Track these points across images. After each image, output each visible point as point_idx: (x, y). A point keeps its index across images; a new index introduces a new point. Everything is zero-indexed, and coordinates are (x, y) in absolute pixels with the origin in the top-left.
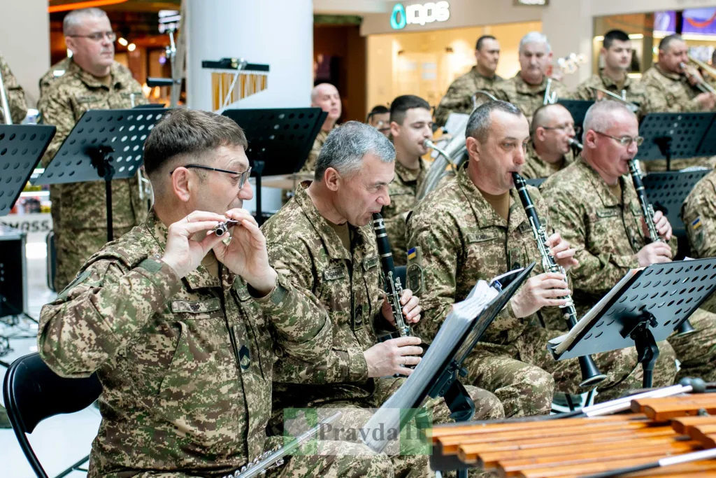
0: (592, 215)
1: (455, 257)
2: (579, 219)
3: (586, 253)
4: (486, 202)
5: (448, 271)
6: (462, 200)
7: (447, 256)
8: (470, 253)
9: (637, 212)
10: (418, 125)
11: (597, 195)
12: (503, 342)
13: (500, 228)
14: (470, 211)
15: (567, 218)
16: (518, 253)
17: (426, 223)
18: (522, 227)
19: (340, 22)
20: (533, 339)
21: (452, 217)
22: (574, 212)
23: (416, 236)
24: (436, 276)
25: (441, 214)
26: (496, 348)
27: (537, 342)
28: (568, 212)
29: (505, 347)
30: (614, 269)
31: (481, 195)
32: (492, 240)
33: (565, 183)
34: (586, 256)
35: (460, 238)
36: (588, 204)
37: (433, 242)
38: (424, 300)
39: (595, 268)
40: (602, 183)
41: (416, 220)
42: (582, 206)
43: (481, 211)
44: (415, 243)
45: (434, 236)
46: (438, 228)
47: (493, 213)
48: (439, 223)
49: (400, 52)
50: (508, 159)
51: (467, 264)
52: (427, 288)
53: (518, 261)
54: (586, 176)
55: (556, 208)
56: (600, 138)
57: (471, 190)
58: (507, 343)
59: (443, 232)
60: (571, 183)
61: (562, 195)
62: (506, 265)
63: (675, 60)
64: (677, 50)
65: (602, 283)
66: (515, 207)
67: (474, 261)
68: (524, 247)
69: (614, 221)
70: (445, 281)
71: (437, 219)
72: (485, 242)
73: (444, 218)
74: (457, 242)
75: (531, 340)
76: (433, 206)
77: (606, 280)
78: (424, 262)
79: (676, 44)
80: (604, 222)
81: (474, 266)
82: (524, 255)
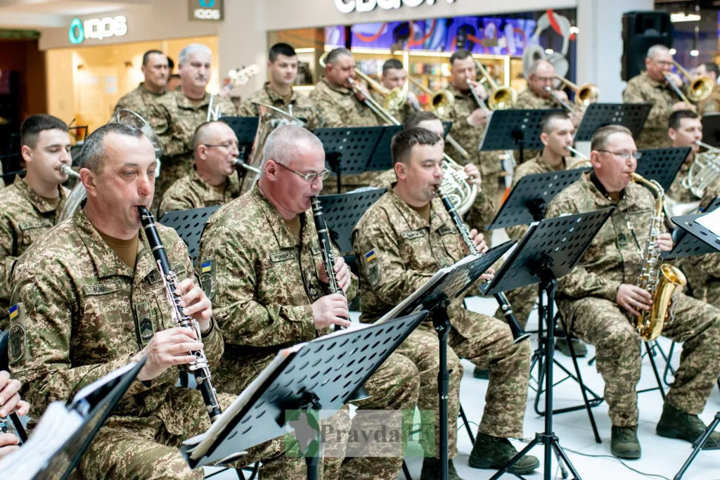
0: (265, 261)
1: (68, 314)
2: (250, 266)
3: (253, 303)
4: (107, 247)
5: (58, 332)
6: (77, 244)
7: (57, 313)
8: (87, 309)
9: (316, 250)
10: (54, 149)
11: (272, 234)
12: (141, 413)
13: (124, 278)
14: (87, 258)
15: (235, 265)
16: (147, 307)
17: (30, 273)
18: (152, 277)
19: (17, 36)
20: (184, 405)
21: (63, 266)
22: (245, 258)
23: (19, 290)
24: (42, 338)
25: (48, 261)
26: (134, 422)
27: (187, 408)
28: (237, 257)
29: (145, 419)
30: (284, 324)
31: (101, 238)
32: (113, 293)
33: (236, 222)
34: (253, 308)
35: (73, 291)
36: (261, 248)
37: (39, 297)
38: (27, 369)
39: (263, 323)
40: (279, 220)
41: (20, 270)
42: (255, 250)
43: (101, 258)
44: (17, 298)
45: (40, 288)
46: (44, 279)
47: (115, 260)
48: (46, 273)
49: (79, 67)
50: (131, 191)
51: (83, 321)
52: (32, 354)
53: (148, 317)
54: (262, 211)
55: (223, 252)
56: (281, 170)
57: (89, 232)
58: (147, 414)
59: (51, 284)
60: (243, 222)
61: (232, 237)
62: (133, 322)
63: (344, 74)
64: (346, 65)
65: (271, 340)
66: (144, 253)
67: (93, 318)
68: (154, 300)
69: (290, 265)
70: (54, 344)
71: (43, 268)
72: (106, 295)
73: (52, 267)
74: (69, 295)
75: (181, 407)
76: (40, 252)
77: (275, 336)
78: (27, 322)
79: (344, 59)
80: (278, 267)
81: (93, 324)
82: (155, 310)
